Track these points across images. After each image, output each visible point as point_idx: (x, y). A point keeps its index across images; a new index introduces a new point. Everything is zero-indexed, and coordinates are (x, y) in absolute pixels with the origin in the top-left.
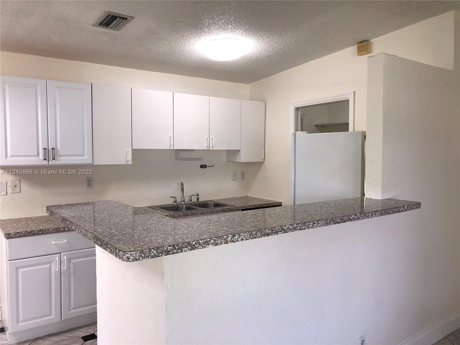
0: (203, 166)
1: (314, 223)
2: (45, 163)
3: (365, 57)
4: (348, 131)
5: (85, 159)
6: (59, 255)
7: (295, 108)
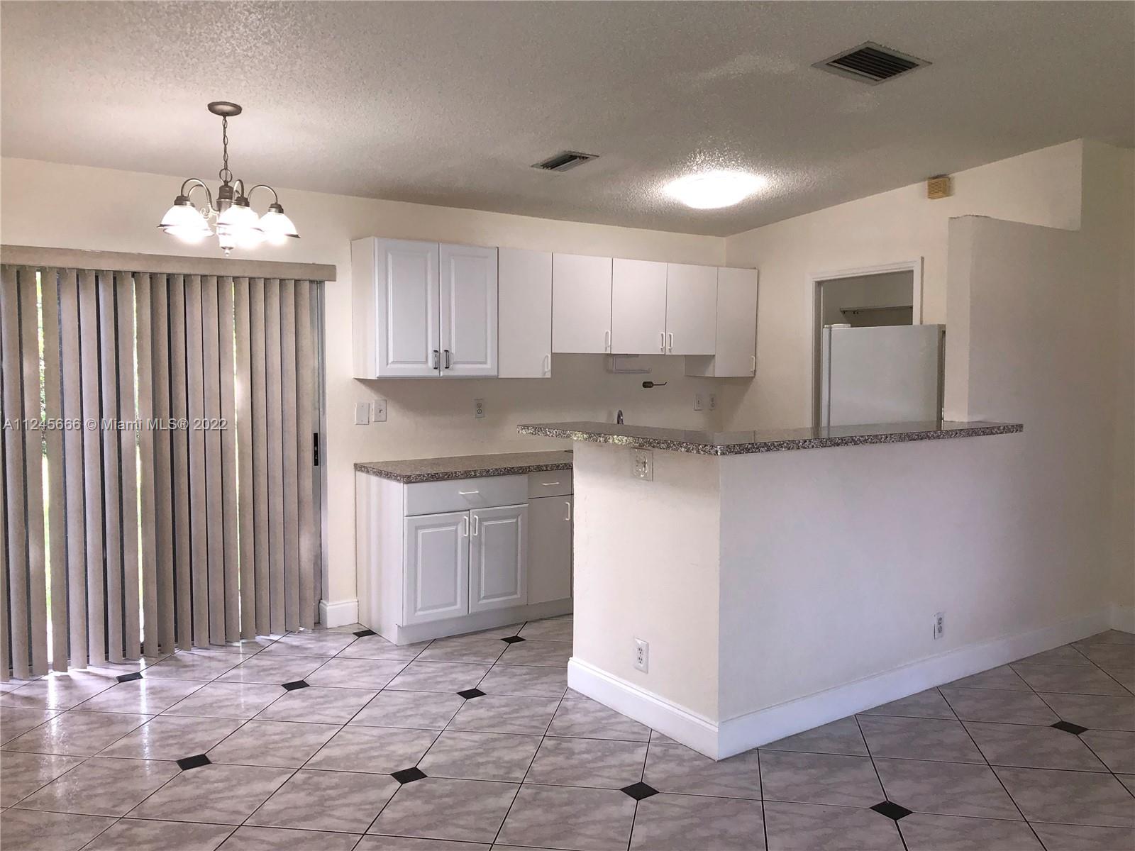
0: (647, 385)
1: (887, 437)
2: (436, 373)
3: (941, 202)
4: (912, 324)
5: (487, 369)
6: (468, 512)
7: (816, 282)
